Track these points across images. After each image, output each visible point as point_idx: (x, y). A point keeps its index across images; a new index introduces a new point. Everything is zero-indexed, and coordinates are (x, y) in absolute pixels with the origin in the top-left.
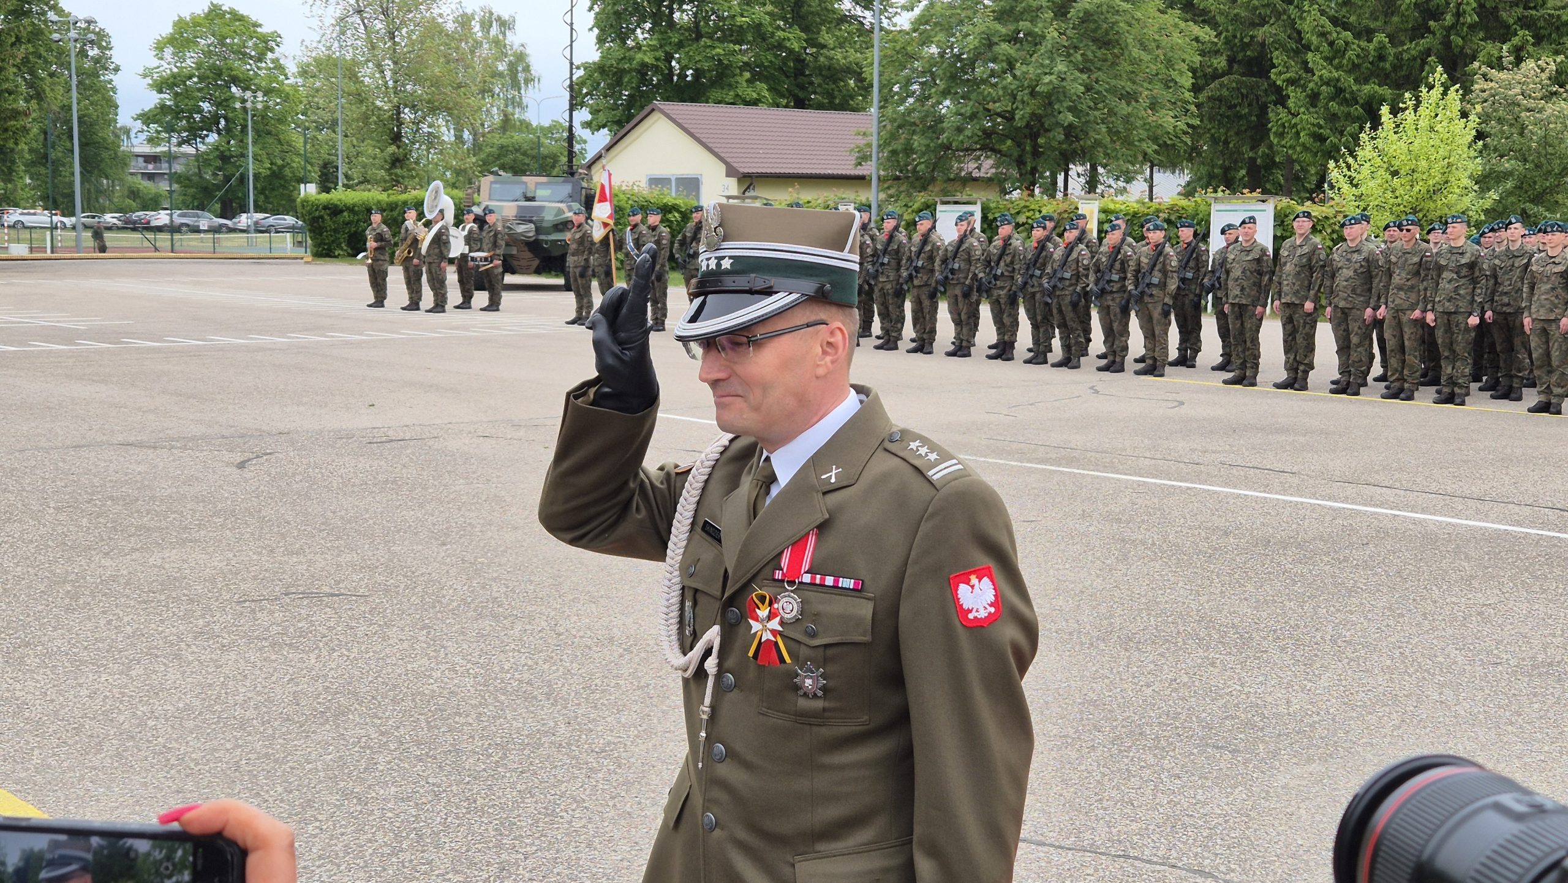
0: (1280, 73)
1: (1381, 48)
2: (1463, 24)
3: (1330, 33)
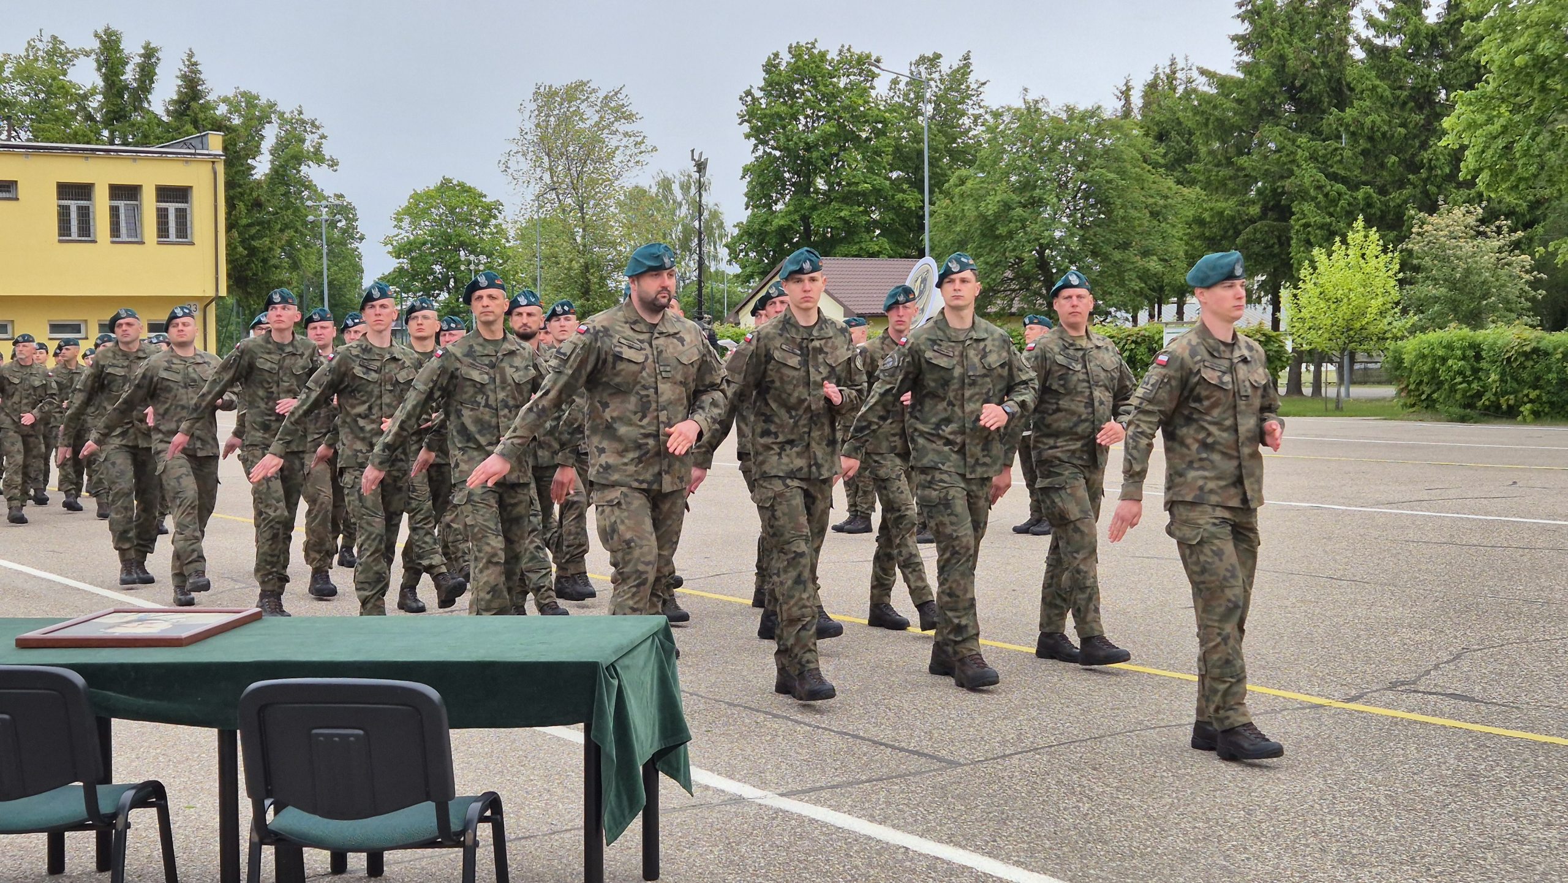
0: (1299, 219)
1: (1368, 197)
2: (1436, 176)
3: (1324, 186)
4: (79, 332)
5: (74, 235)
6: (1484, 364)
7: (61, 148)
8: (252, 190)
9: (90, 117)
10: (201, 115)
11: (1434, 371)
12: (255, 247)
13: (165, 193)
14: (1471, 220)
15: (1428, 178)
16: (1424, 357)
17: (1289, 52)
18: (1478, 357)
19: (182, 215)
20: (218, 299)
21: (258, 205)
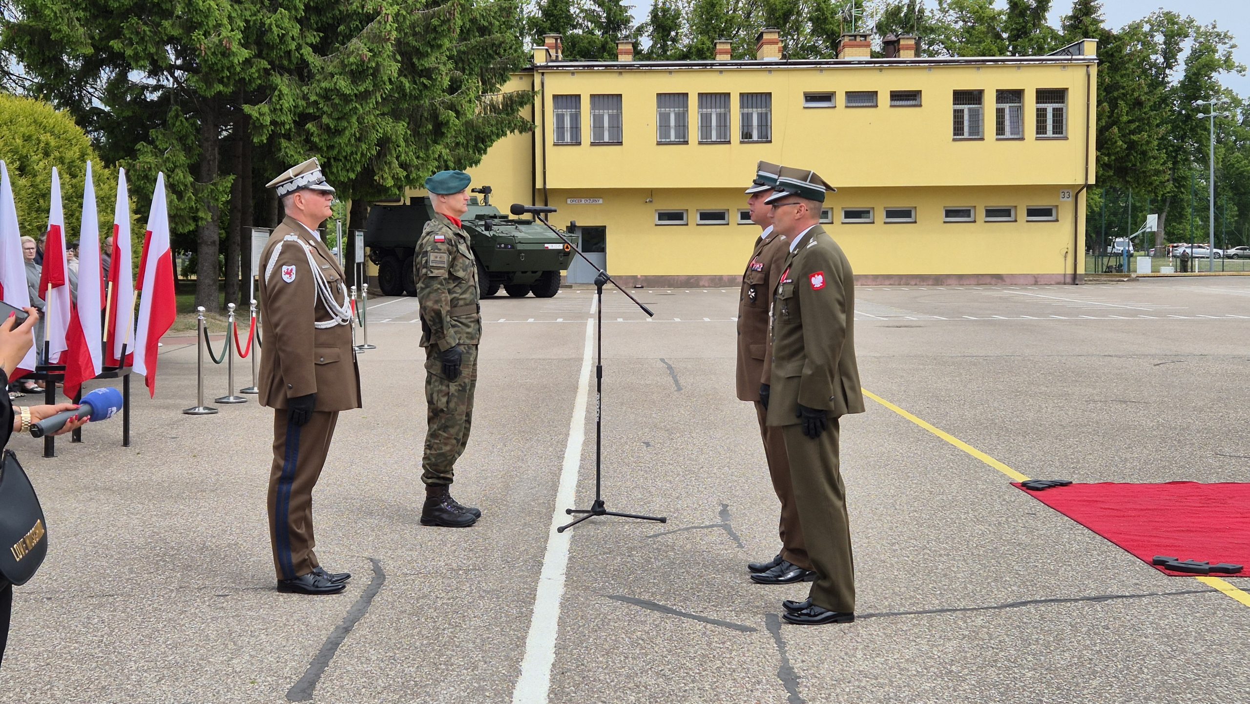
4: (969, 216)
5: (966, 135)
7: (958, 62)
8: (1133, 90)
9: (998, 36)
10: (1092, 28)
12: (1133, 141)
13: (1043, 95)
19: (1059, 116)
20: (1089, 187)
21: (1138, 103)
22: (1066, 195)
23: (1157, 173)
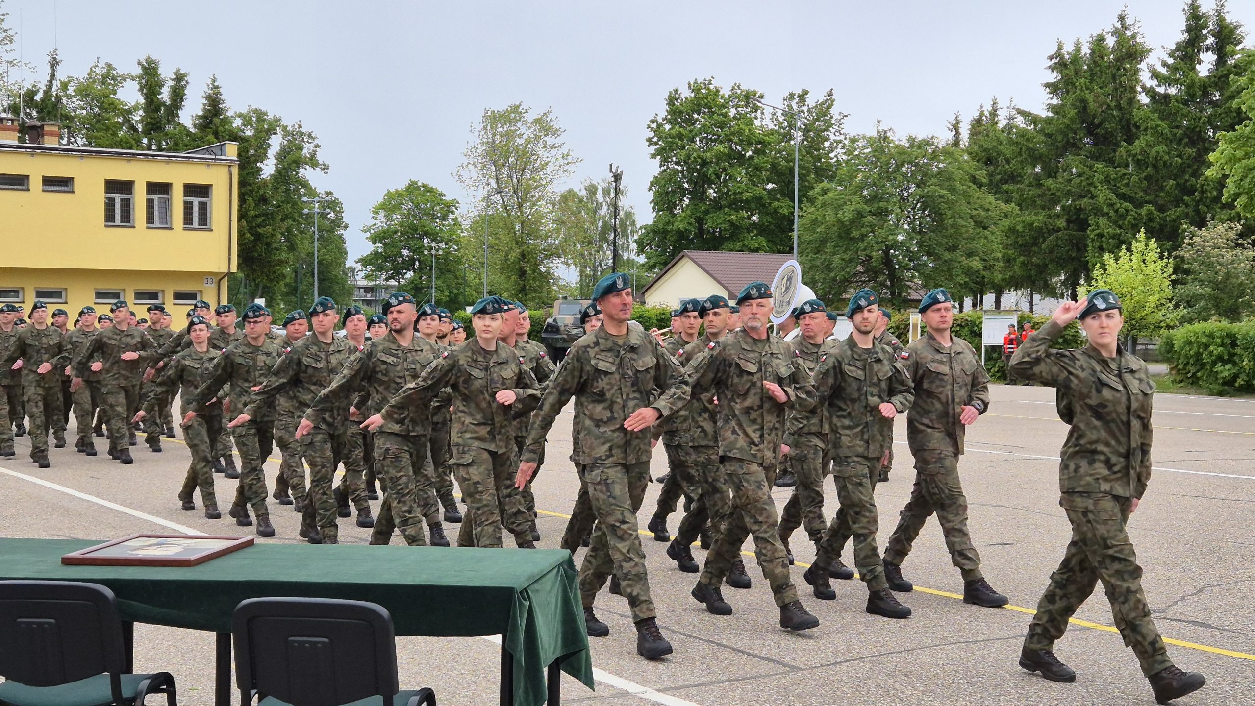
0: (1093, 230)
1: (1150, 213)
2: (1207, 198)
3: (1115, 204)
5: (118, 222)
6: (1238, 350)
7: (109, 153)
8: (259, 188)
9: (133, 128)
10: (221, 129)
11: (1198, 355)
12: (260, 234)
13: (191, 190)
14: (1232, 234)
15: (1201, 200)
16: (1190, 343)
17: (1090, 97)
18: (1234, 345)
19: (203, 208)
20: (229, 274)
21: (264, 200)
22: (210, 281)
23: (281, 263)
